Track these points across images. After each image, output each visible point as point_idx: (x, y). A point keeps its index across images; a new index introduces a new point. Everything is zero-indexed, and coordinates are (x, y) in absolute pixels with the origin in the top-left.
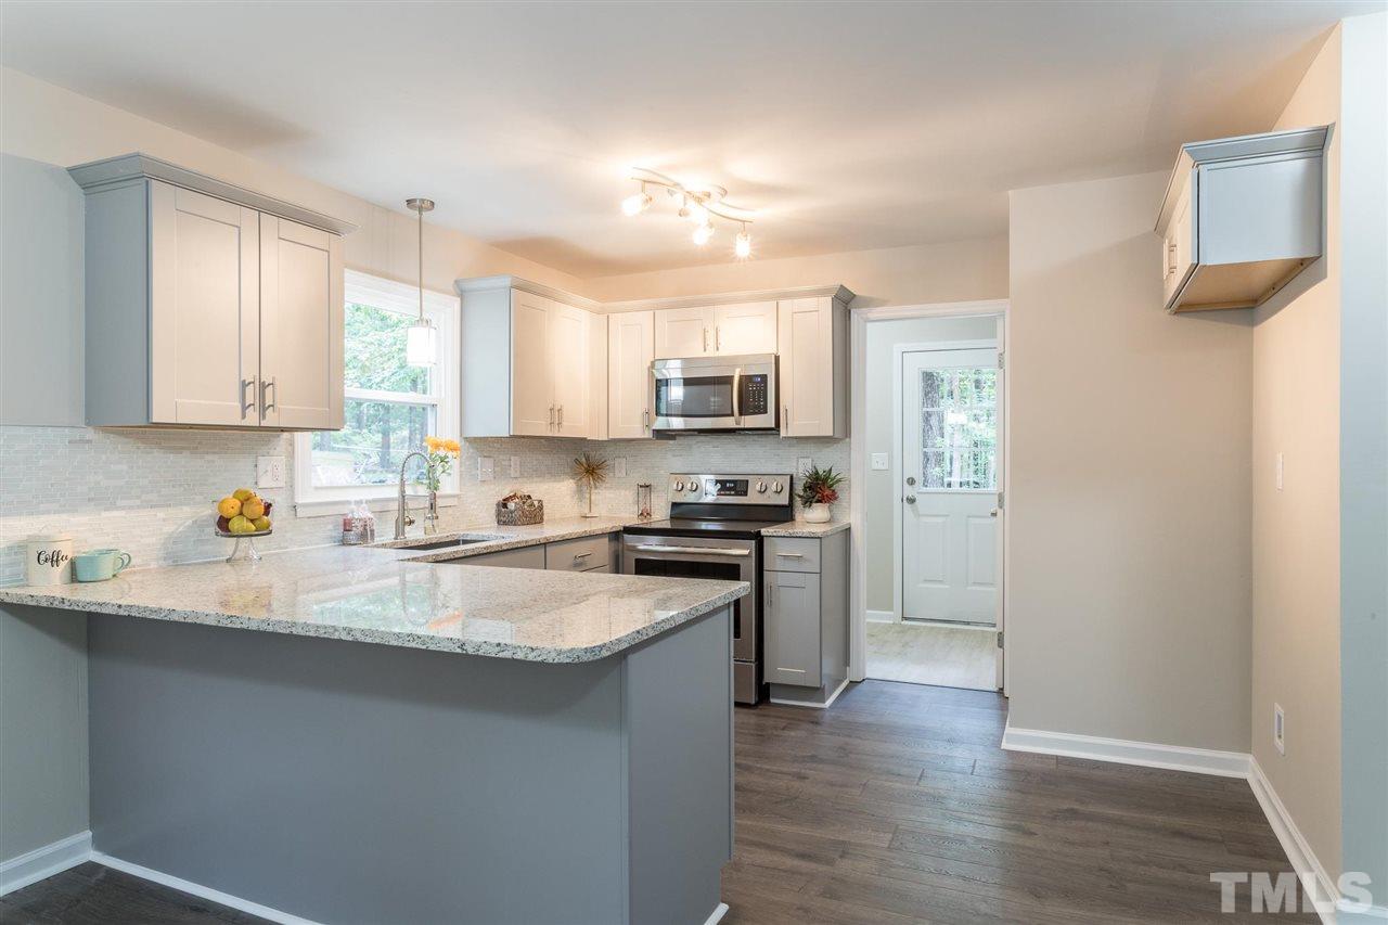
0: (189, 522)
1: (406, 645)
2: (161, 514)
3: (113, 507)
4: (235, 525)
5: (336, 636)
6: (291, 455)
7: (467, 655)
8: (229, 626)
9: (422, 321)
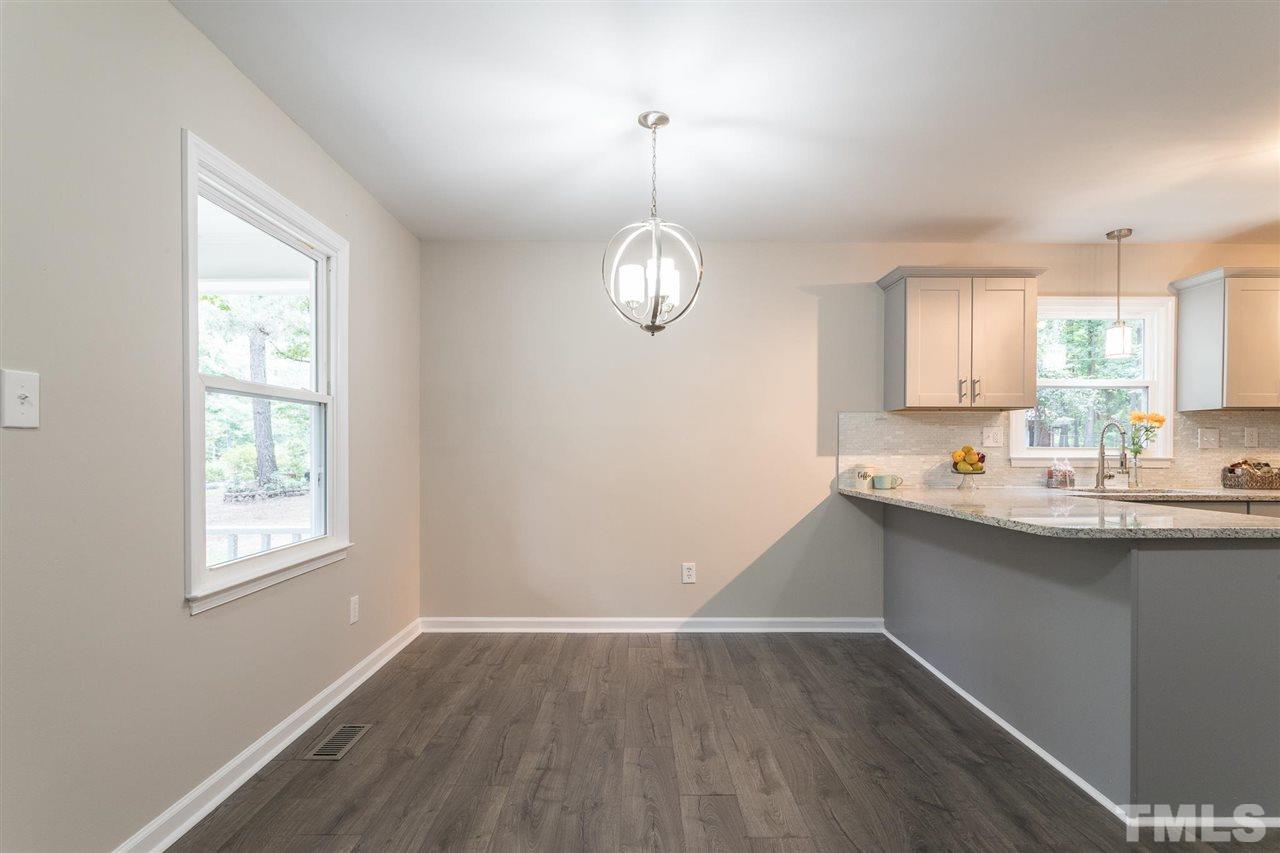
0: (938, 464)
2: (923, 459)
3: (897, 453)
4: (962, 466)
6: (1008, 426)
9: (1118, 322)
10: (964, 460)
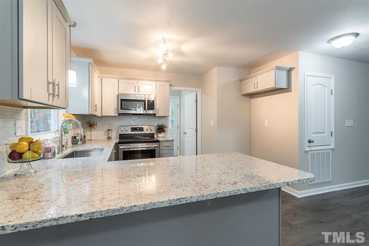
6: (27, 120)
10: (29, 150)
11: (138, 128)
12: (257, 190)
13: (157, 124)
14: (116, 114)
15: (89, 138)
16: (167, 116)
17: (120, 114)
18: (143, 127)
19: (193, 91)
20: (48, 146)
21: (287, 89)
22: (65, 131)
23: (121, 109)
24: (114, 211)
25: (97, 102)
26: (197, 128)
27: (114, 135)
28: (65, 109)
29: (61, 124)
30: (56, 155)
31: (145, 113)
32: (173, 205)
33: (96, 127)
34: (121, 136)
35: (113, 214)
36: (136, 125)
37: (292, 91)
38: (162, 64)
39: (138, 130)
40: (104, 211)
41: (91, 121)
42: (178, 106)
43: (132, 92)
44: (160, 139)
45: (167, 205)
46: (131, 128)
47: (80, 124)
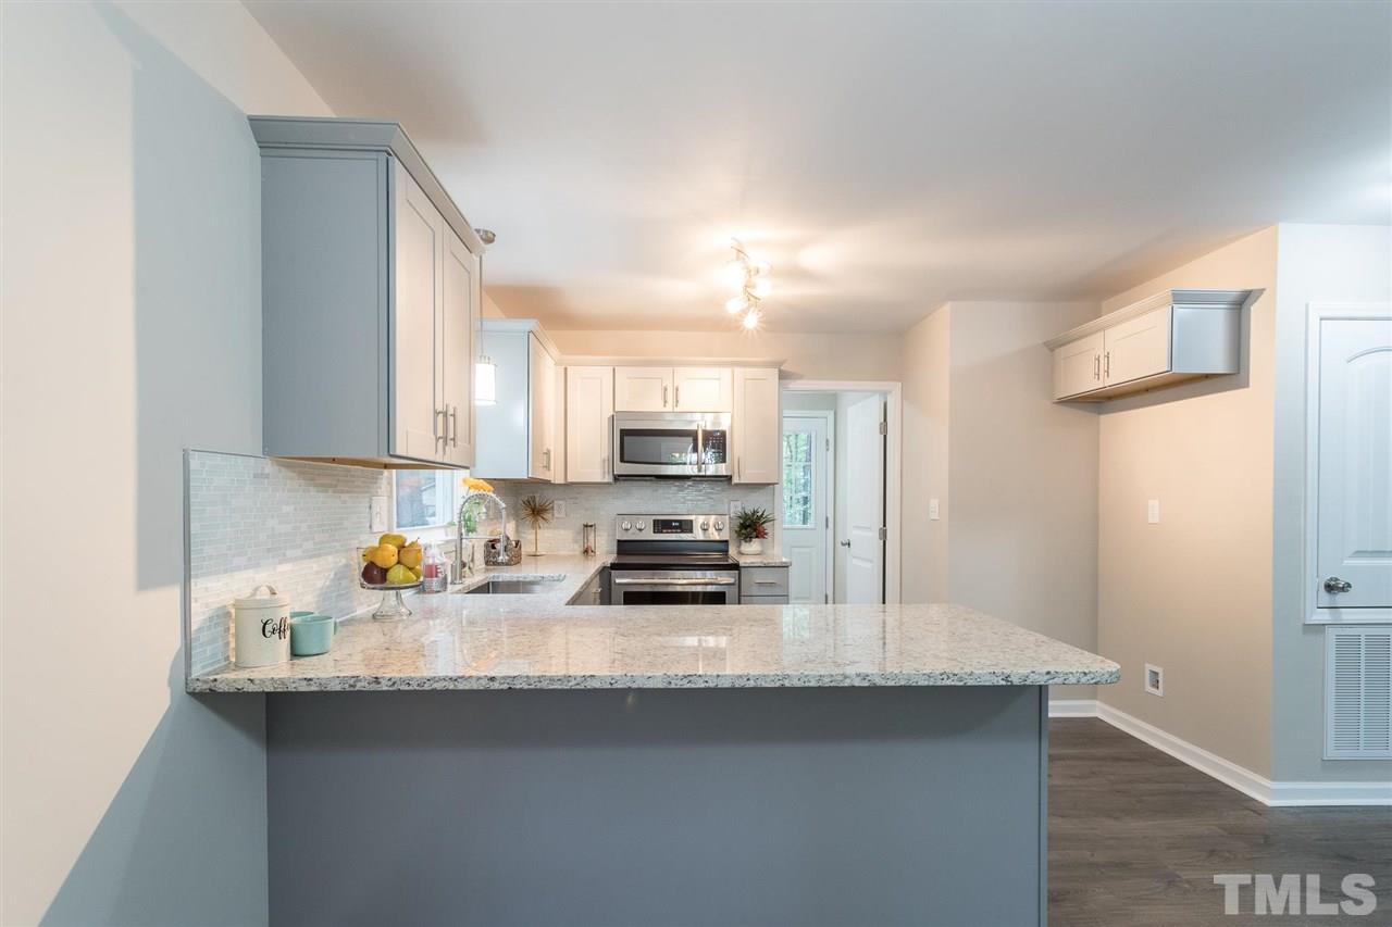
1: (939, 683)
5: (847, 683)
6: (391, 495)
7: (1012, 686)
8: (688, 686)
10: (399, 562)
11: (675, 521)
12: (902, 683)
13: (739, 509)
14: (607, 476)
15: (532, 550)
16: (774, 484)
17: (617, 478)
18: (692, 518)
19: (875, 392)
20: (430, 562)
21: (1232, 377)
22: (467, 525)
23: (622, 460)
24: (551, 679)
25: (552, 441)
26: (885, 525)
27: (603, 542)
28: (467, 468)
29: (459, 507)
30: (449, 587)
31: (697, 473)
32: (673, 686)
33: (550, 515)
34: (624, 547)
35: (551, 687)
36: (670, 511)
37: (1251, 384)
38: (745, 312)
39: (676, 527)
40: (534, 677)
41: (537, 499)
42: (827, 445)
43: (653, 404)
44: (743, 561)
45: (660, 686)
46: (654, 521)
47: (504, 505)
